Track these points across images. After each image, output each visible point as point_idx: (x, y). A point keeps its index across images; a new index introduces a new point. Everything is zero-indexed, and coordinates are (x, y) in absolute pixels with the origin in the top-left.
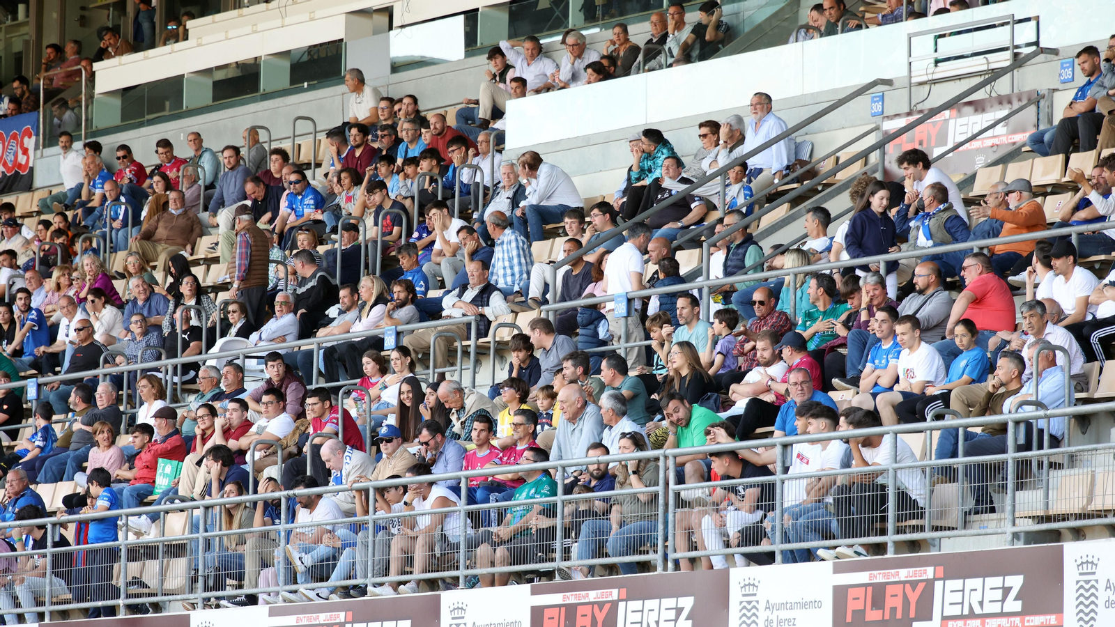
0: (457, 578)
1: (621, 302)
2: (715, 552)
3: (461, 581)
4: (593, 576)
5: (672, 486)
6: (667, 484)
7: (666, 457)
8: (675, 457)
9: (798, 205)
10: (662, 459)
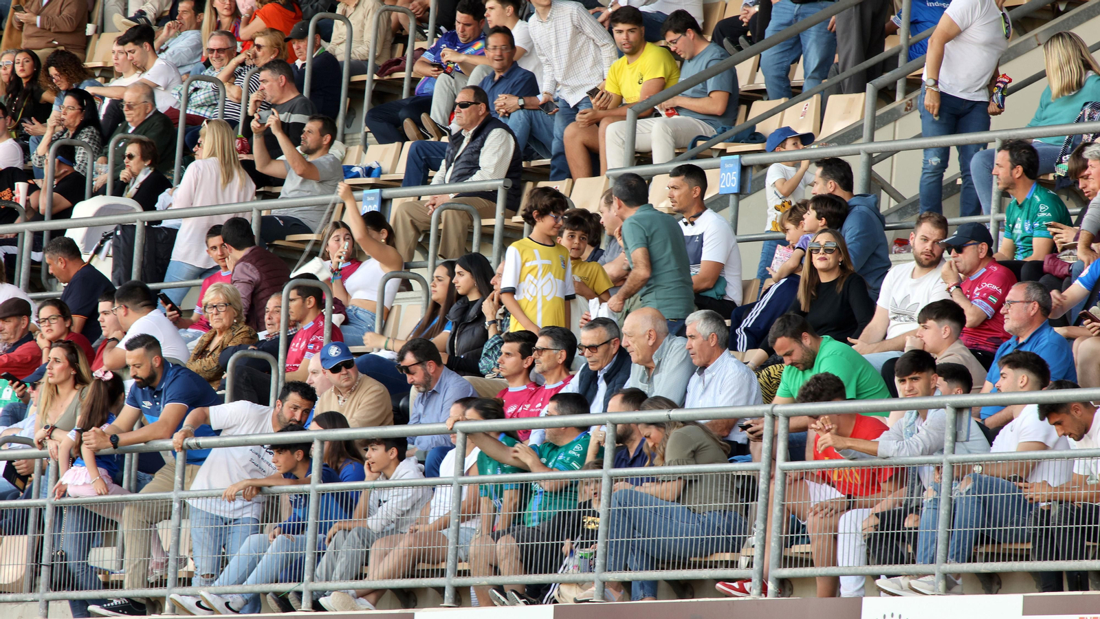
0: (441, 590)
1: (731, 170)
2: (847, 571)
3: (447, 594)
4: (655, 597)
5: (781, 462)
6: (773, 458)
7: (774, 417)
8: (788, 417)
9: (1026, 32)
10: (767, 419)
